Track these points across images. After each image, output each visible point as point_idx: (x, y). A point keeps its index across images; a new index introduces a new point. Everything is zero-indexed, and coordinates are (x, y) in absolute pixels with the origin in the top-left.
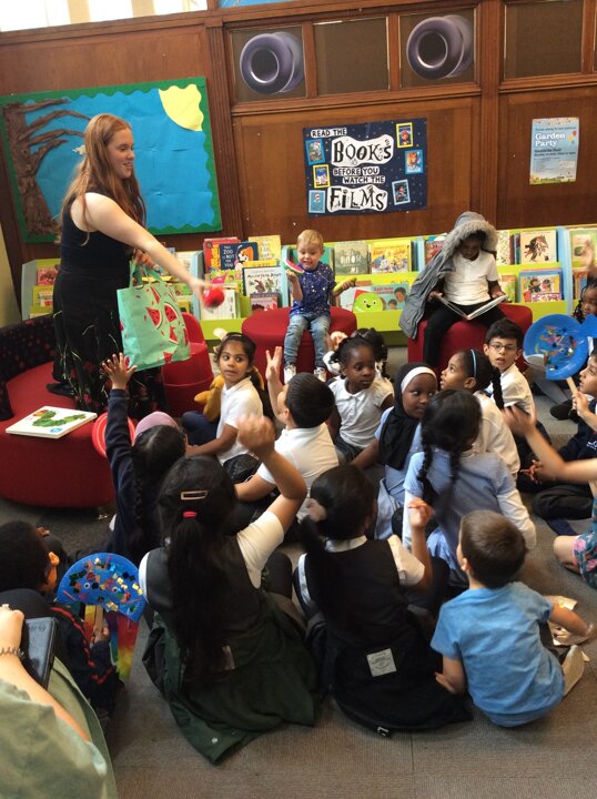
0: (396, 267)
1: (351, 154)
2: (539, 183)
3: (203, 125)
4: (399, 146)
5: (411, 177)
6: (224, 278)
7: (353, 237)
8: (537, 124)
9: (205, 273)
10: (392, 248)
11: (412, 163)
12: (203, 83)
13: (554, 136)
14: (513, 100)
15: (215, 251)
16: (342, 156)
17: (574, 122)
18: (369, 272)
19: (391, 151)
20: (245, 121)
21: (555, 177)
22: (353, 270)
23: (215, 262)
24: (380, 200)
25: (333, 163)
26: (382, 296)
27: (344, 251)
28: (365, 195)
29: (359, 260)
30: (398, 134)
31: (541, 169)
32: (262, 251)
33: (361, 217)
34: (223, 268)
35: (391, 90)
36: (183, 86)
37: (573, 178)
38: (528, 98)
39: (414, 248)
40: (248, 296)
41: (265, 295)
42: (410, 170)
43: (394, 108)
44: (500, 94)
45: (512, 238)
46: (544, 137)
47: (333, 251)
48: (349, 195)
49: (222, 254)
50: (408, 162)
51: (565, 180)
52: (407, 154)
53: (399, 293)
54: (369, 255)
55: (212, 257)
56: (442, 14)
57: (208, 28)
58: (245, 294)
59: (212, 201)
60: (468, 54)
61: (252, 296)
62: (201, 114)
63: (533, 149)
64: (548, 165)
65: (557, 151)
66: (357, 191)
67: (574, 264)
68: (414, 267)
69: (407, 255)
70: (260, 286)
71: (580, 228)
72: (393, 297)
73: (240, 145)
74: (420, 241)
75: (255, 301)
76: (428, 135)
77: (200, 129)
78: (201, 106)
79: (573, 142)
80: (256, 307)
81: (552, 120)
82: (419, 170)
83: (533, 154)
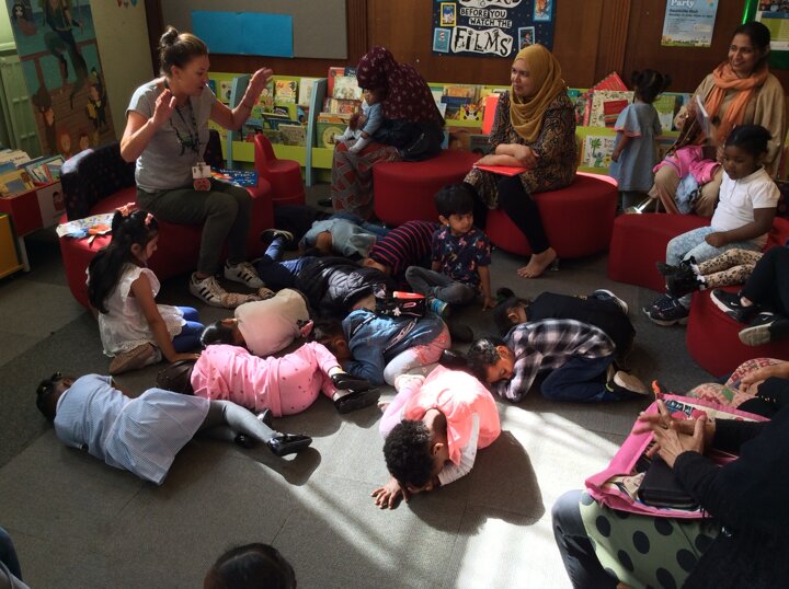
2: (671, 44)
5: (536, 24)
11: (541, 10)
21: (689, 39)
24: (504, 46)
25: (461, 2)
28: (490, 38)
31: (675, 30)
33: (484, 61)
37: (708, 43)
42: (538, 17)
48: (473, 36)
50: (537, 9)
51: (700, 44)
63: (668, 8)
64: (683, 27)
65: (693, 12)
66: (482, 33)
79: (712, 5)
82: (547, 18)
83: (668, 12)
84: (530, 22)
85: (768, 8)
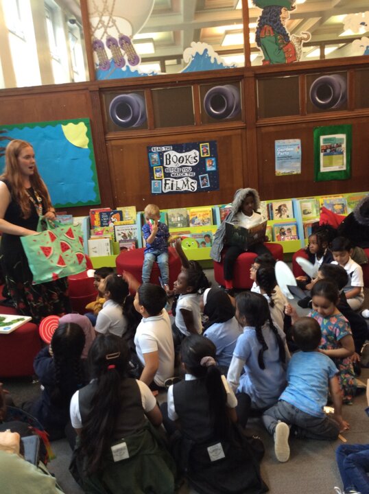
0: (204, 223)
1: (175, 160)
2: (280, 175)
3: (89, 145)
4: (202, 156)
5: (209, 173)
6: (102, 232)
7: (179, 206)
8: (278, 143)
9: (91, 229)
10: (201, 212)
11: (210, 165)
12: (88, 121)
13: (288, 149)
14: (264, 130)
15: (97, 216)
16: (170, 161)
17: (298, 141)
18: (188, 226)
19: (198, 158)
20: (113, 143)
21: (289, 171)
22: (179, 225)
23: (97, 223)
24: (192, 186)
25: (165, 165)
26: (197, 239)
27: (174, 215)
28: (184, 183)
29: (182, 219)
30: (201, 149)
31: (281, 167)
32: (125, 215)
33: (183, 195)
34: (102, 225)
35: (196, 125)
36: (76, 123)
37: (299, 172)
38: (272, 129)
39: (214, 212)
40: (118, 241)
41: (128, 241)
42: (209, 169)
43: (198, 135)
44: (257, 127)
45: (268, 205)
46: (282, 150)
47: (167, 215)
48: (175, 183)
49: (101, 218)
50: (207, 164)
51: (295, 173)
52: (207, 160)
53: (207, 238)
54: (188, 216)
55: (95, 220)
56: (223, 85)
57: (90, 91)
58: (115, 241)
59: (95, 187)
60: (238, 106)
61: (120, 242)
62: (87, 139)
63: (276, 157)
64: (285, 165)
65: (289, 157)
66: (179, 180)
67: (304, 219)
68: (215, 223)
69: (210, 216)
70: (125, 236)
71: (305, 199)
72: (204, 240)
73: (110, 156)
74: (217, 208)
75: (122, 245)
76: (218, 150)
77: (87, 147)
78: (87, 134)
79: (298, 152)
80: (123, 248)
81: (286, 141)
82: (214, 169)
83: (276, 159)
84: (205, 172)
85: (325, 151)
